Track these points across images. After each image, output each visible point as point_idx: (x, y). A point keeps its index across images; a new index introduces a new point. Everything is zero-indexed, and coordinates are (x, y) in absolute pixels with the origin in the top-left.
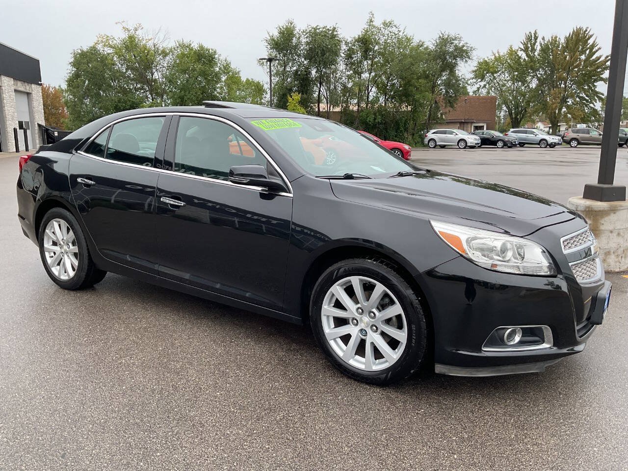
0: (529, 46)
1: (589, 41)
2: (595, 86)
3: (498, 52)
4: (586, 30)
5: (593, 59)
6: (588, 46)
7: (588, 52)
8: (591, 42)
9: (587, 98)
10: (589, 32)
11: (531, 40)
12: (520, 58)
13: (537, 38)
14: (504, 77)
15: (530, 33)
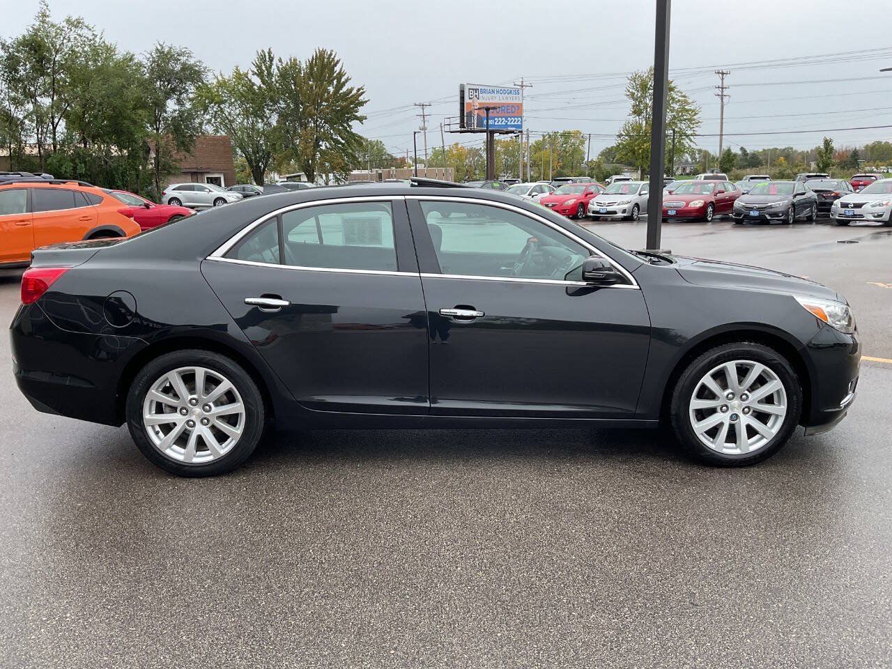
0: (264, 69)
1: (336, 69)
2: (349, 126)
3: (221, 75)
4: (331, 54)
5: (344, 92)
6: (335, 75)
7: (335, 82)
8: (337, 69)
9: (343, 142)
10: (335, 57)
11: (265, 60)
12: (254, 84)
13: (273, 58)
14: (233, 110)
15: (263, 51)
